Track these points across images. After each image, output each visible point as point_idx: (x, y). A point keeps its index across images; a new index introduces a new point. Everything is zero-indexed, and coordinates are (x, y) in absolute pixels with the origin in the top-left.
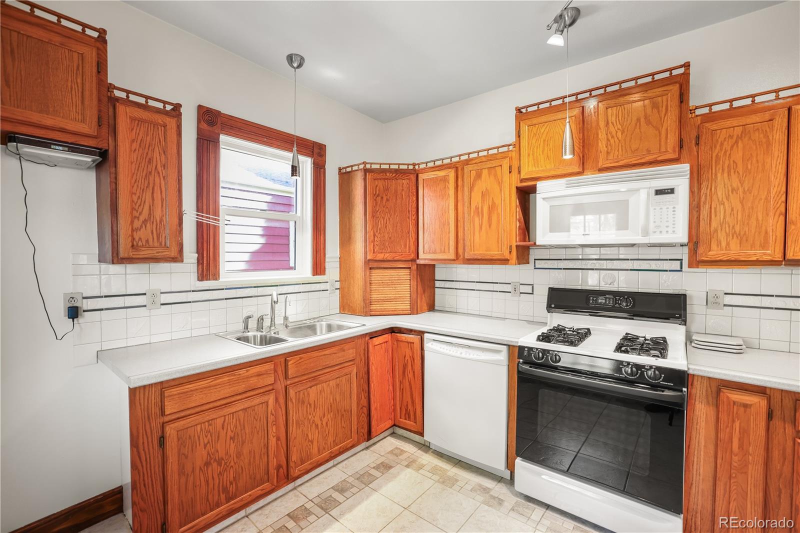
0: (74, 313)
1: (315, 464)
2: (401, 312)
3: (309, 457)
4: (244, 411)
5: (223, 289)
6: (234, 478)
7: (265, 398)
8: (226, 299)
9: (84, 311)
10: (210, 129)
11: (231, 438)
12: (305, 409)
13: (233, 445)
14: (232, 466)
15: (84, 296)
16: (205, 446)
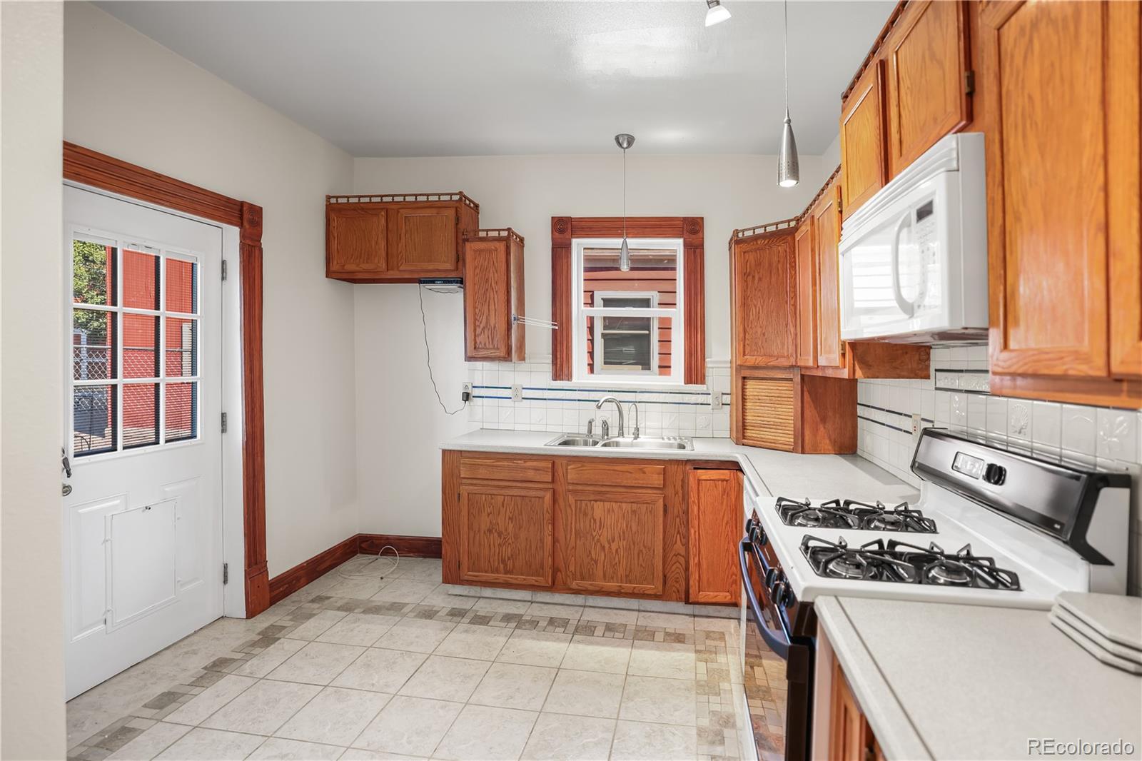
0: (467, 397)
1: (597, 589)
2: (780, 446)
3: (591, 576)
4: (521, 498)
5: (576, 390)
6: (512, 555)
7: (540, 493)
8: (579, 400)
9: (474, 397)
10: (561, 236)
11: (509, 518)
12: (588, 522)
13: (511, 526)
14: (509, 544)
15: (474, 385)
16: (489, 515)
